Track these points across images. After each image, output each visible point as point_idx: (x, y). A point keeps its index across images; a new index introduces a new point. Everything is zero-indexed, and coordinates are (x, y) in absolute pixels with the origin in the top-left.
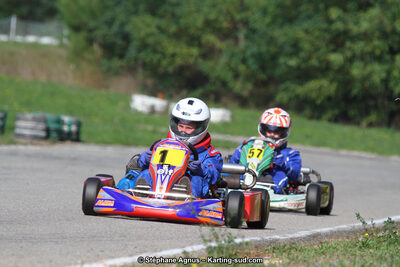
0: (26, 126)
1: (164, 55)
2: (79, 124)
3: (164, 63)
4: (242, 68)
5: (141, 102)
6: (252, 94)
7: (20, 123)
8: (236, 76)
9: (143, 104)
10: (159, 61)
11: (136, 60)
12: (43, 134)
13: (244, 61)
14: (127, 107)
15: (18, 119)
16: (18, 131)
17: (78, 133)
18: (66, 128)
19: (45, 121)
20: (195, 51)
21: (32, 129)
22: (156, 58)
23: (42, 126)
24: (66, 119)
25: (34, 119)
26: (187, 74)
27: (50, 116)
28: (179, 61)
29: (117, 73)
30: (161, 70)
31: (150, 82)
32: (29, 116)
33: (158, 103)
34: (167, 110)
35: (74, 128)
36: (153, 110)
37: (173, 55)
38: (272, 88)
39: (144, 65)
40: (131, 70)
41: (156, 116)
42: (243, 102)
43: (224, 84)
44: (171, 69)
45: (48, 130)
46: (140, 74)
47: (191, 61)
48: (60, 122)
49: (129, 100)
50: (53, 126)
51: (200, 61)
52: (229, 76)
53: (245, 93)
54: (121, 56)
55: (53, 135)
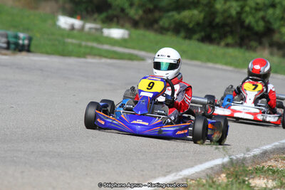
2: (30, 39)
5: (64, 22)
6: (141, 18)
9: (66, 23)
12: (5, 45)
14: (55, 24)
17: (29, 45)
18: (21, 42)
19: (7, 36)
23: (4, 40)
24: (21, 35)
26: (95, 1)
27: (10, 33)
31: (68, 6)
33: (77, 23)
34: (82, 28)
35: (26, 42)
36: (72, 28)
38: (157, 15)
41: (75, 32)
42: (135, 24)
43: (123, 10)
45: (8, 43)
48: (17, 37)
49: (55, 20)
50: (12, 40)
52: (126, 5)
53: (137, 17)
55: (12, 46)
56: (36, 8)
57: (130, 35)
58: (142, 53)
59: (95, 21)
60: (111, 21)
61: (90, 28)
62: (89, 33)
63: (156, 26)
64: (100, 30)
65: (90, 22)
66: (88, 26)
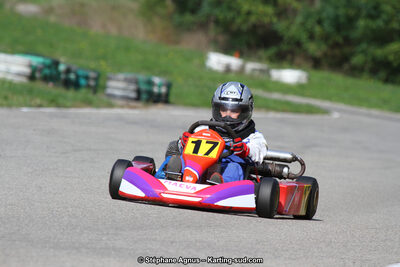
0: (117, 86)
1: (239, 13)
2: (169, 86)
3: (239, 20)
4: (318, 29)
5: (217, 61)
6: (325, 55)
7: (112, 84)
8: (312, 37)
9: (219, 63)
10: (234, 19)
11: (208, 16)
12: (133, 95)
13: (320, 22)
14: (203, 65)
15: (109, 79)
16: (109, 91)
17: (167, 95)
18: (156, 90)
19: (136, 82)
20: (269, 10)
21: (124, 89)
22: (230, 15)
23: (133, 87)
24: (157, 80)
25: (126, 80)
26: (260, 32)
27: (142, 77)
28: (253, 19)
29: (188, 28)
30: (234, 27)
31: (222, 39)
32: (121, 76)
33: (234, 62)
34: (242, 70)
35: (164, 90)
36: (228, 69)
37: (249, 13)
38: (347, 50)
39: (217, 22)
40: (203, 26)
41: (232, 75)
42: (316, 63)
43: (298, 44)
44: (244, 27)
45: (139, 92)
46: (213, 30)
47: (266, 20)
48: (150, 83)
49: (203, 58)
50: (144, 87)
51: (275, 20)
52: (304, 37)
53: (318, 54)
54: (193, 12)
55: (144, 96)
56: (177, 42)
57: (309, 79)
58: (325, 104)
59: (259, 60)
60: (282, 59)
61: (254, 70)
62: (251, 77)
63: (346, 66)
64: (266, 72)
65: (253, 61)
66: (251, 66)
